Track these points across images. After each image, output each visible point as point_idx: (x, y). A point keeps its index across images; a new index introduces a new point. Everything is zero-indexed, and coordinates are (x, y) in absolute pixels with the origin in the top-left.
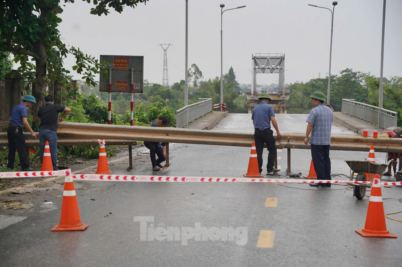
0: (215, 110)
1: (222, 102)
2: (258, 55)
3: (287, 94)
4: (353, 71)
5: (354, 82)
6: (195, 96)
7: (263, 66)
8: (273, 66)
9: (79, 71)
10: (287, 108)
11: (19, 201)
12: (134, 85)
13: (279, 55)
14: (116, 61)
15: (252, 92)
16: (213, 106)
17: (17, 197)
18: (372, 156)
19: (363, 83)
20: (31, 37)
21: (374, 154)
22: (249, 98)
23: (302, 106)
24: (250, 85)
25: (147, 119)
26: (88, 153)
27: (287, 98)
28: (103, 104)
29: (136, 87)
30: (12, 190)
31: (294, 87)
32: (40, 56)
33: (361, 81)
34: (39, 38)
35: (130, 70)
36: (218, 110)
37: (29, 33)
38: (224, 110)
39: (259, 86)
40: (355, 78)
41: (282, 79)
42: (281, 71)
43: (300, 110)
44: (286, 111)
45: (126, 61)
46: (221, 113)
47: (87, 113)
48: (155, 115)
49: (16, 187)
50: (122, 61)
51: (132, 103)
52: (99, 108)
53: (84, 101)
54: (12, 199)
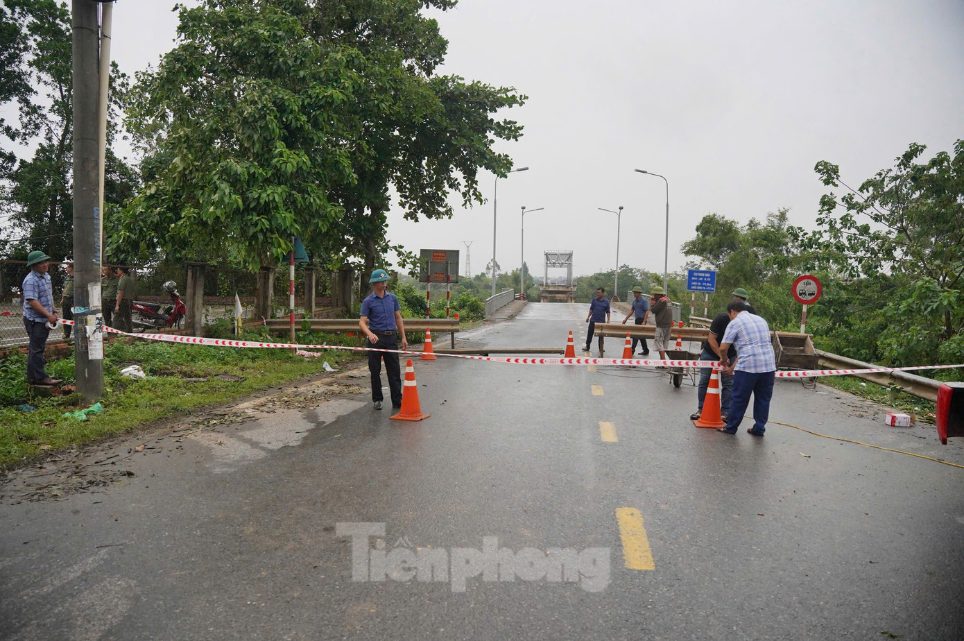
0: (516, 299)
1: (522, 292)
2: (549, 252)
3: (574, 286)
4: (630, 267)
5: (631, 277)
6: (500, 287)
7: (554, 261)
8: (563, 261)
9: (404, 266)
10: (575, 298)
11: (358, 385)
12: (451, 276)
13: (568, 252)
14: (435, 254)
15: (544, 284)
16: (515, 296)
17: (354, 381)
18: (678, 344)
19: (639, 278)
20: (363, 233)
21: (680, 343)
22: (541, 289)
23: (587, 297)
24: (542, 278)
25: (457, 307)
26: (412, 337)
27: (575, 289)
28: (419, 293)
29: (453, 278)
30: (349, 373)
31: (580, 279)
32: (369, 250)
33: (637, 276)
34: (369, 234)
35: (447, 263)
36: (519, 299)
37: (361, 230)
38: (524, 299)
39: (549, 279)
40: (632, 273)
41: (570, 273)
42: (570, 266)
43: (585, 299)
44: (573, 301)
45: (443, 254)
46: (522, 302)
47: (406, 301)
48: (464, 303)
49: (352, 370)
50: (440, 254)
51: (448, 293)
52: (416, 296)
53: (403, 291)
54: (349, 382)
